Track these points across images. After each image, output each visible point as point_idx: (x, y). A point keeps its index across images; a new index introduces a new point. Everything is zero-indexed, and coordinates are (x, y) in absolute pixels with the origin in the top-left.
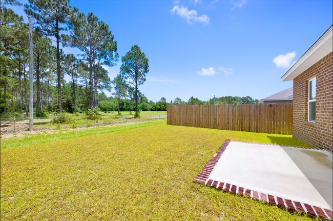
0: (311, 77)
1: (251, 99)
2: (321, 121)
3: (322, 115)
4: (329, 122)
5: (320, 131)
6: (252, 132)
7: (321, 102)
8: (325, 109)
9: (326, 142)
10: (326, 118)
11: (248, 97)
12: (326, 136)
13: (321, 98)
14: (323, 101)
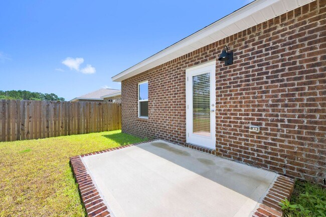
0: (142, 81)
1: (56, 97)
2: (154, 117)
3: (155, 112)
4: (162, 117)
5: (154, 125)
6: (81, 134)
7: (154, 102)
8: (158, 108)
9: (160, 133)
10: (159, 114)
11: (54, 95)
12: (160, 128)
13: (153, 99)
14: (156, 101)
